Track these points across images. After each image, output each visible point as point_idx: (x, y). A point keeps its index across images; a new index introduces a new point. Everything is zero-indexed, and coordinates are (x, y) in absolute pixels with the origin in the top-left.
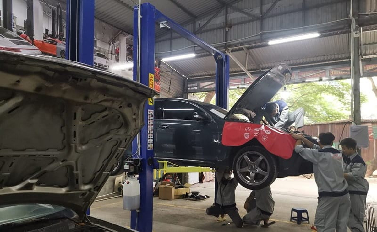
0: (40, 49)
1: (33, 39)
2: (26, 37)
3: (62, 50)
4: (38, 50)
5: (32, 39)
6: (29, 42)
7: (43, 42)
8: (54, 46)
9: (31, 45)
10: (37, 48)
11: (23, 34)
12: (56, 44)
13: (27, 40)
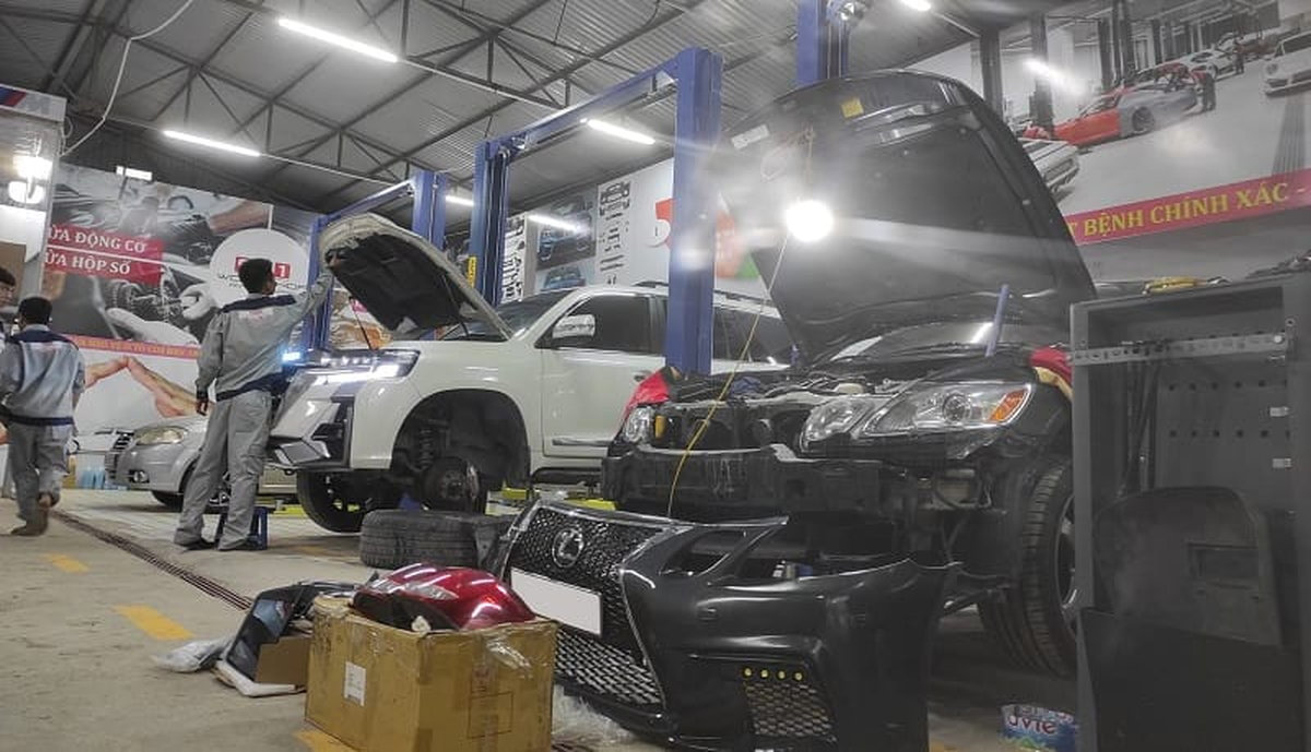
0: (1071, 142)
1: (1053, 126)
2: (1037, 131)
3: (1137, 108)
4: (1067, 147)
5: (1050, 128)
6: (1045, 138)
7: (1078, 120)
8: (1110, 112)
9: (1048, 144)
10: (1065, 142)
11: (1029, 128)
12: (1116, 105)
13: (1040, 137)
